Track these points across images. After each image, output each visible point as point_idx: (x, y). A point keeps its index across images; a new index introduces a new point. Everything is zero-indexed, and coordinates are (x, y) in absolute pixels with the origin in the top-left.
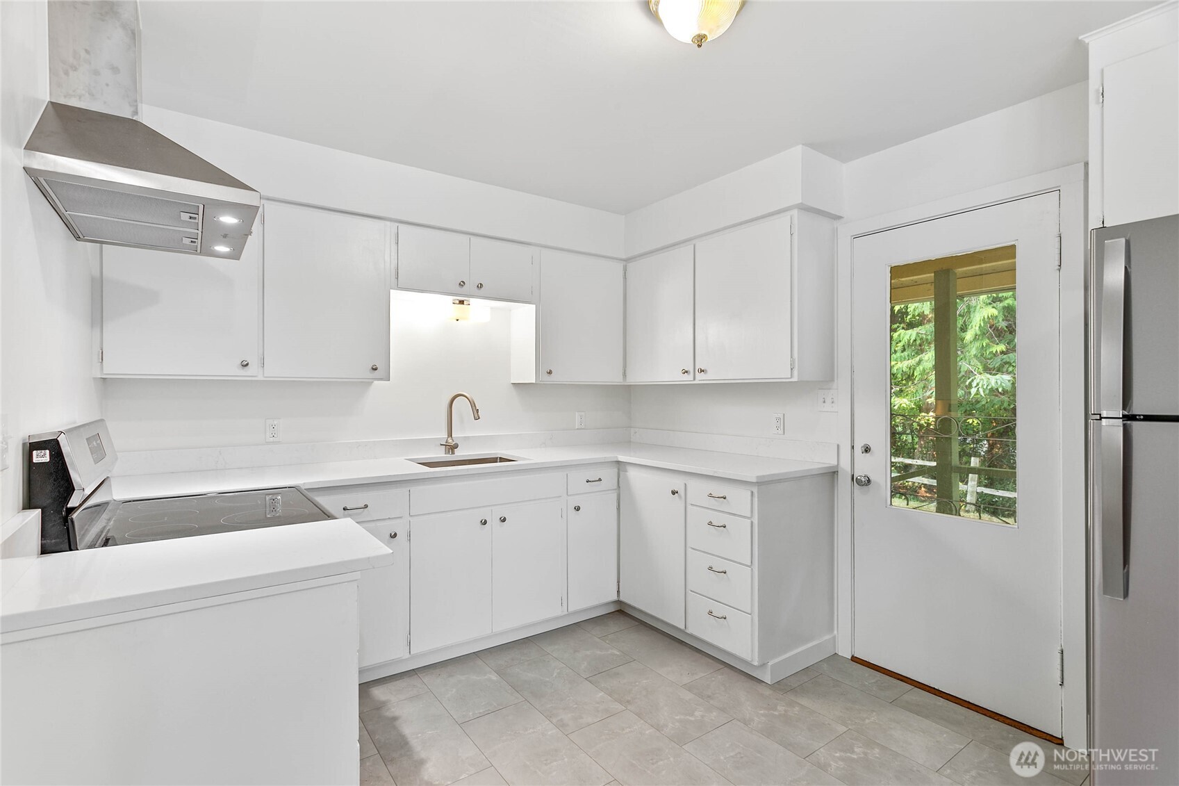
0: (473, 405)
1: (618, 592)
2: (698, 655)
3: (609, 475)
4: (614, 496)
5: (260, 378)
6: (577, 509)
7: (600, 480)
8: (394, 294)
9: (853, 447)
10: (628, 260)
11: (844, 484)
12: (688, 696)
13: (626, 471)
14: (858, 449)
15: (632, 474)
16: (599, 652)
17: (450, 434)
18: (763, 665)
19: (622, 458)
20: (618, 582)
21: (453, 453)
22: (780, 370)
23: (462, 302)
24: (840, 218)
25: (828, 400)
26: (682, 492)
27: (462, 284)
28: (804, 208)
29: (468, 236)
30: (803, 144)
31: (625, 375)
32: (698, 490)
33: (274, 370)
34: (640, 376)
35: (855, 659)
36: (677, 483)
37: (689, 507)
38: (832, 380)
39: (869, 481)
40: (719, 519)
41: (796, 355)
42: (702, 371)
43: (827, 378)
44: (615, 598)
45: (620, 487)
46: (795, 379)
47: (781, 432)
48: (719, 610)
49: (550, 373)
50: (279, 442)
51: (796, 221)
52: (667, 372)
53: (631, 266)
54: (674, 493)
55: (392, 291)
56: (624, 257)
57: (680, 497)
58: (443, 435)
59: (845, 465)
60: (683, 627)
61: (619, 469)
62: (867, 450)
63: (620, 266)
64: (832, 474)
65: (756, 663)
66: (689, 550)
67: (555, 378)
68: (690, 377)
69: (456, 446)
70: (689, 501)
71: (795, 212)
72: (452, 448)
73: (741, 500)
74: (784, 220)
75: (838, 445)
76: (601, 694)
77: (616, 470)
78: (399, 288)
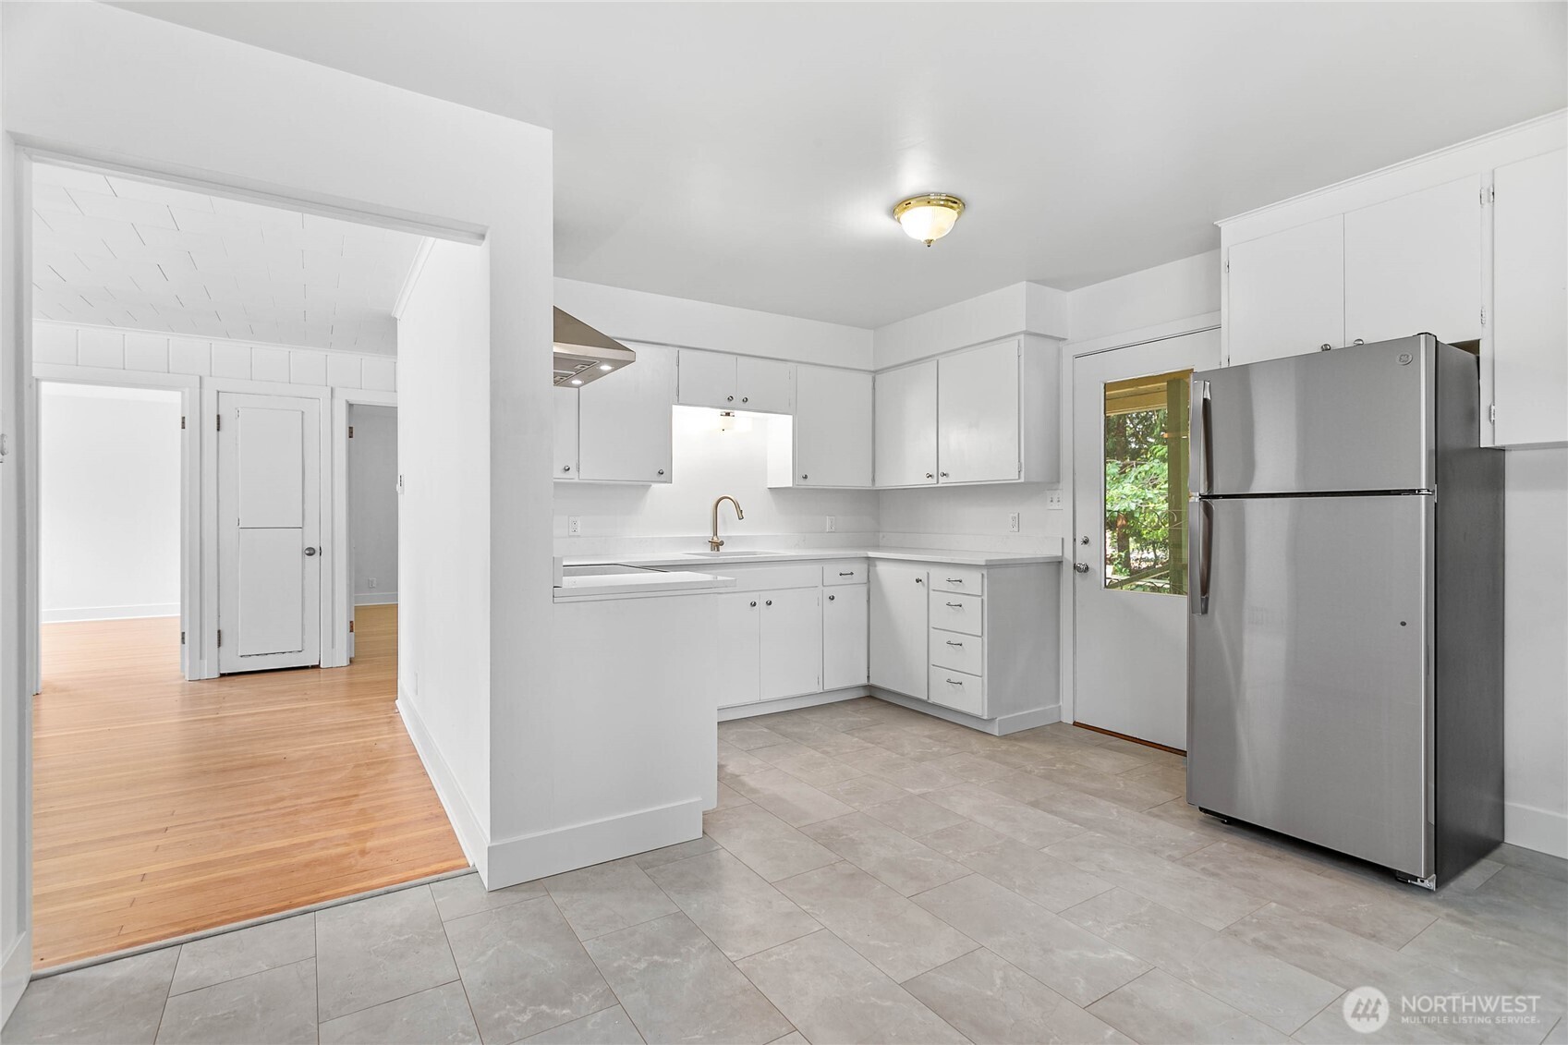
0: (737, 506)
1: (868, 677)
2: (937, 721)
3: (859, 570)
4: (864, 589)
5: (576, 480)
6: (832, 598)
7: (852, 574)
8: (676, 409)
9: (1075, 540)
10: (875, 372)
11: (1067, 570)
12: (928, 741)
13: (875, 566)
14: (1079, 541)
15: (882, 568)
16: (851, 719)
17: (715, 534)
18: (991, 720)
19: (871, 554)
20: (868, 668)
21: (718, 550)
22: (1009, 473)
23: (728, 414)
24: (1064, 339)
25: (1055, 500)
26: (925, 580)
27: (731, 399)
28: (1027, 333)
29: (735, 356)
30: (1028, 281)
31: (874, 480)
32: (939, 577)
33: (588, 474)
34: (885, 482)
35: (1075, 724)
36: (920, 572)
37: (931, 592)
38: (1059, 482)
39: (1087, 568)
40: (955, 600)
41: (1022, 461)
42: (944, 475)
43: (1053, 480)
44: (864, 681)
45: (871, 582)
46: (1022, 480)
47: (1016, 529)
48: (956, 677)
49: (806, 477)
50: (579, 536)
51: (1022, 345)
52: (913, 476)
53: (878, 377)
54: (918, 581)
55: (674, 406)
56: (872, 369)
57: (923, 585)
58: (710, 534)
59: (1068, 555)
60: (925, 698)
61: (869, 565)
62: (1086, 542)
63: (870, 378)
64: (1058, 563)
65: (985, 717)
66: (931, 630)
67: (810, 483)
68: (934, 481)
69: (722, 543)
70: (931, 588)
71: (1022, 337)
72: (716, 545)
73: (974, 581)
74: (1013, 343)
75: (1063, 539)
76: (856, 739)
77: (866, 566)
78: (679, 403)
